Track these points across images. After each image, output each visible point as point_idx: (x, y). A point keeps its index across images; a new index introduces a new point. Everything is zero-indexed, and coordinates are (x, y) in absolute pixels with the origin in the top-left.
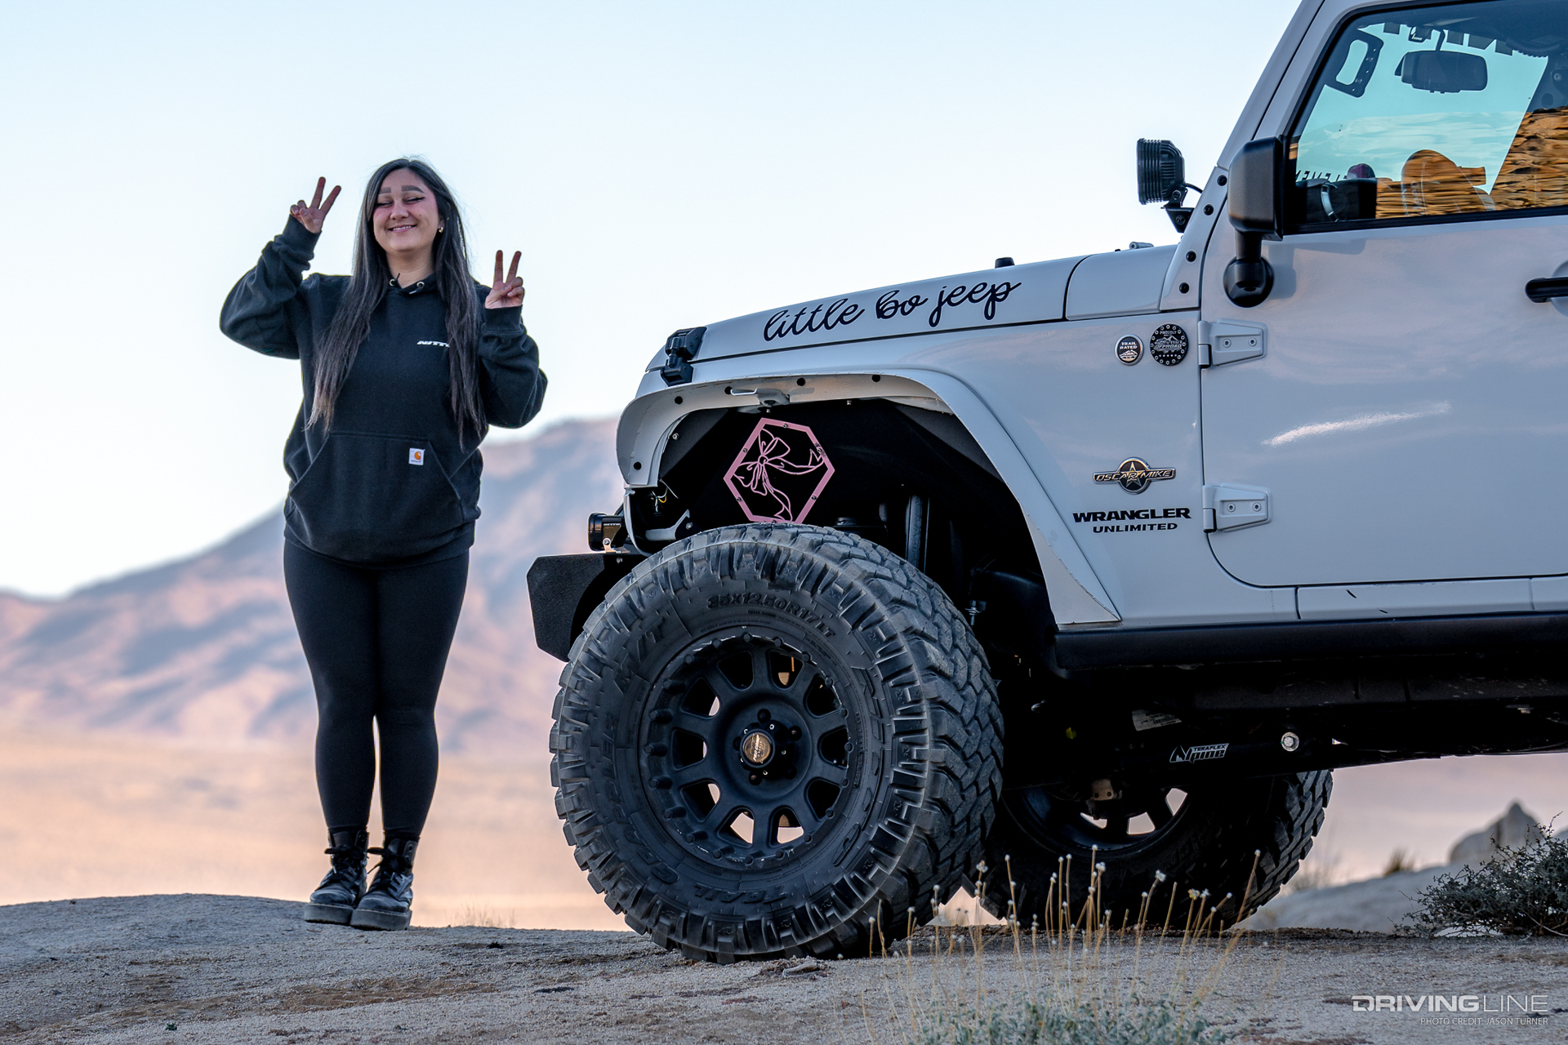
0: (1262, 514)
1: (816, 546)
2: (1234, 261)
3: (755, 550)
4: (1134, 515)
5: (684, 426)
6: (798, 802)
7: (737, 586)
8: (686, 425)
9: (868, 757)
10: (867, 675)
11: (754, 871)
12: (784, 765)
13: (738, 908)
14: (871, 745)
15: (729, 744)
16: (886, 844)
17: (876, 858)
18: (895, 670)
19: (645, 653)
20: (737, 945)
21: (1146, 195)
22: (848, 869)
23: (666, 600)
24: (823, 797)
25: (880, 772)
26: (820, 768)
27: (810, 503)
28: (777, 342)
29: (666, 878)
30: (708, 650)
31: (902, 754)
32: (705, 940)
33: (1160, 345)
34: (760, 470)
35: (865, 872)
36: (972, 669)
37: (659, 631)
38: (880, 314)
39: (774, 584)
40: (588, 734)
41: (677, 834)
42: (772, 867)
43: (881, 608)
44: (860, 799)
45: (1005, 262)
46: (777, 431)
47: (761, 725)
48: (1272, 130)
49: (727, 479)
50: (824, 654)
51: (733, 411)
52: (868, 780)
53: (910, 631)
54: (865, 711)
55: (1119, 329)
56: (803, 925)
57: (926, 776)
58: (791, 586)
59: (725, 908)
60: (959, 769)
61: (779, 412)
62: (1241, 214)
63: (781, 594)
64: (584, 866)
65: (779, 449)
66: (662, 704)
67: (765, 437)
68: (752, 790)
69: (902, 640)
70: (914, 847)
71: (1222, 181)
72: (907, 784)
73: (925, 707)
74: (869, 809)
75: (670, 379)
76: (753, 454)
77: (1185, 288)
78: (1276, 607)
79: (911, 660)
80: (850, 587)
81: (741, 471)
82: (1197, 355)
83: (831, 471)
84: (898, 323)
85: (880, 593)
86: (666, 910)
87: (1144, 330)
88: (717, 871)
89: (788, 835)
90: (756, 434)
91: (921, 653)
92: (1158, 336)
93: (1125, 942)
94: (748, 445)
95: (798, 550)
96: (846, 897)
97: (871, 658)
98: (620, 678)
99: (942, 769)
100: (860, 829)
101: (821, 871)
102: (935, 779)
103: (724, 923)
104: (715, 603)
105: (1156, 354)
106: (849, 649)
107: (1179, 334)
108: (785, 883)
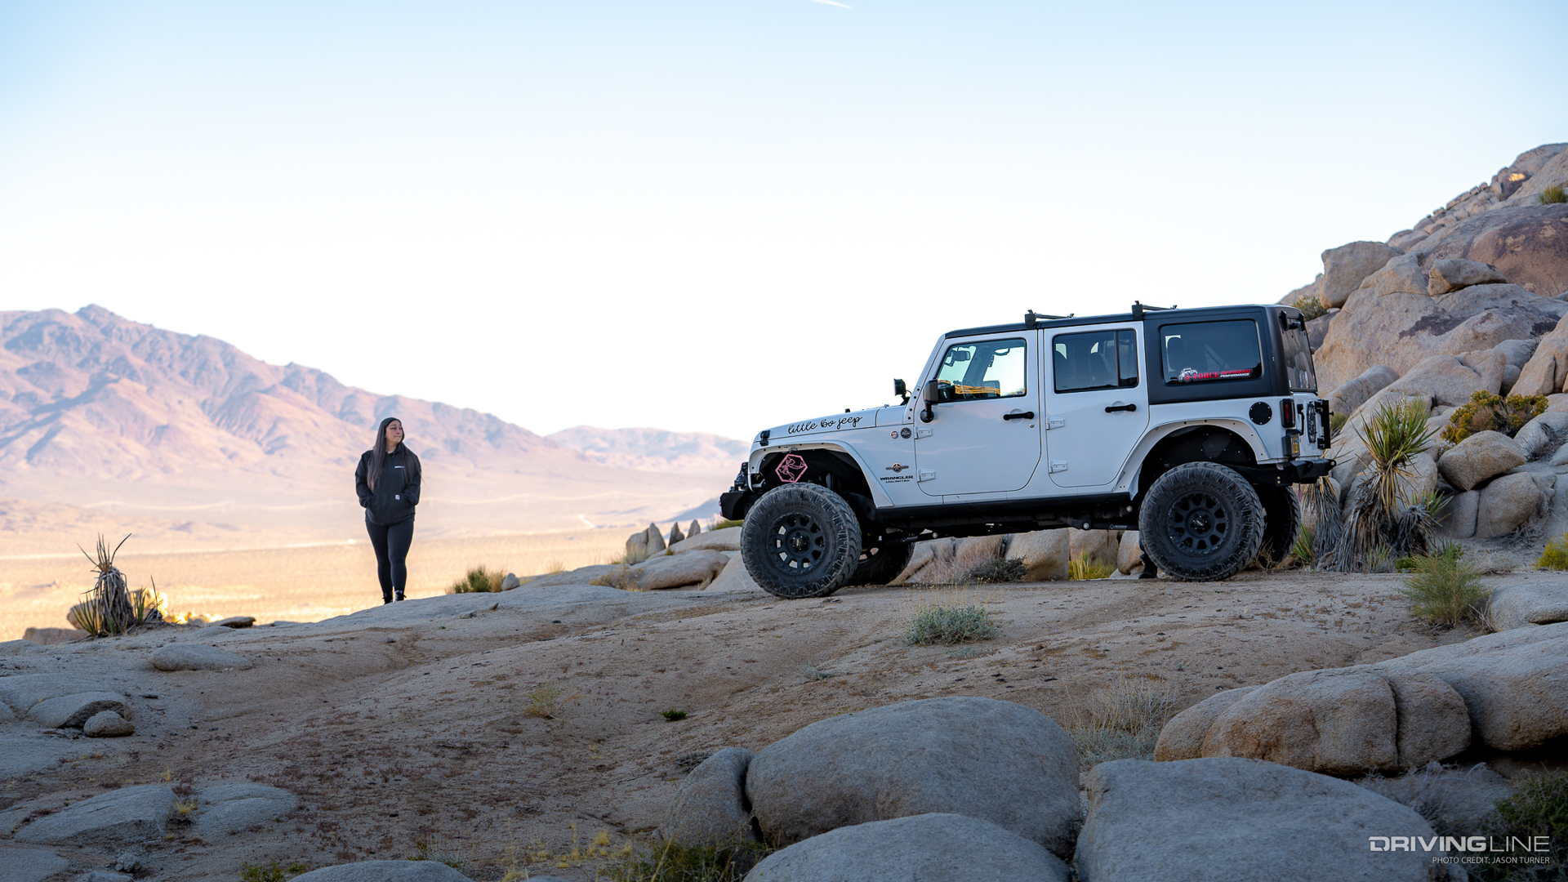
0: (933, 477)
1: (814, 489)
2: (924, 410)
3: (797, 490)
4: (897, 478)
5: (766, 457)
6: (810, 557)
7: (793, 500)
8: (767, 457)
9: (831, 545)
10: (830, 523)
11: (800, 575)
12: (805, 548)
13: (796, 585)
14: (831, 541)
15: (789, 541)
16: (837, 567)
17: (835, 571)
18: (838, 521)
19: (767, 519)
20: (796, 595)
21: (897, 393)
22: (827, 574)
23: (772, 504)
24: (816, 554)
25: (835, 548)
26: (815, 547)
27: (800, 476)
28: (793, 434)
29: (775, 578)
30: (784, 517)
31: (841, 543)
32: (787, 594)
33: (903, 433)
34: (786, 468)
35: (832, 574)
36: (854, 520)
37: (771, 513)
38: (822, 426)
39: (803, 499)
40: (752, 541)
41: (777, 566)
42: (804, 574)
43: (833, 505)
44: (829, 555)
45: (848, 411)
46: (792, 457)
47: (798, 536)
48: (931, 378)
49: (776, 470)
50: (817, 518)
51: (780, 453)
52: (831, 550)
53: (841, 511)
54: (830, 532)
55: (891, 430)
56: (815, 589)
57: (848, 548)
58: (808, 500)
59: (793, 585)
60: (855, 547)
61: (793, 452)
62: (929, 399)
63: (805, 502)
64: (752, 576)
65: (792, 462)
66: (771, 532)
67: (788, 459)
68: (796, 554)
69: (839, 513)
70: (845, 567)
71: (918, 390)
72: (843, 551)
73: (847, 531)
74: (832, 558)
75: (762, 445)
76: (784, 464)
77: (909, 418)
78: (938, 501)
79: (842, 518)
80: (824, 500)
81: (781, 468)
82: (914, 435)
83: (806, 467)
84: (828, 428)
85: (833, 501)
86: (776, 586)
87: (899, 429)
88: (790, 576)
89: (806, 565)
90: (786, 458)
91: (845, 516)
92: (903, 431)
93: (922, 589)
94: (783, 461)
95: (809, 490)
96: (827, 581)
97: (831, 518)
98: (760, 525)
99: (851, 547)
100: (830, 563)
101: (819, 574)
102: (850, 549)
103: (793, 589)
104: (786, 505)
105: (902, 436)
106: (825, 517)
107: (908, 430)
108: (809, 578)
